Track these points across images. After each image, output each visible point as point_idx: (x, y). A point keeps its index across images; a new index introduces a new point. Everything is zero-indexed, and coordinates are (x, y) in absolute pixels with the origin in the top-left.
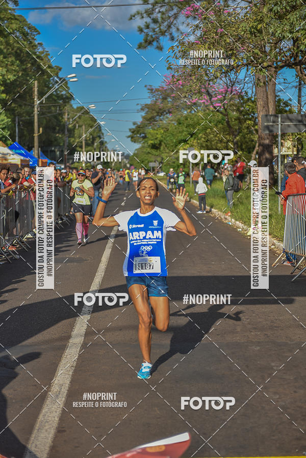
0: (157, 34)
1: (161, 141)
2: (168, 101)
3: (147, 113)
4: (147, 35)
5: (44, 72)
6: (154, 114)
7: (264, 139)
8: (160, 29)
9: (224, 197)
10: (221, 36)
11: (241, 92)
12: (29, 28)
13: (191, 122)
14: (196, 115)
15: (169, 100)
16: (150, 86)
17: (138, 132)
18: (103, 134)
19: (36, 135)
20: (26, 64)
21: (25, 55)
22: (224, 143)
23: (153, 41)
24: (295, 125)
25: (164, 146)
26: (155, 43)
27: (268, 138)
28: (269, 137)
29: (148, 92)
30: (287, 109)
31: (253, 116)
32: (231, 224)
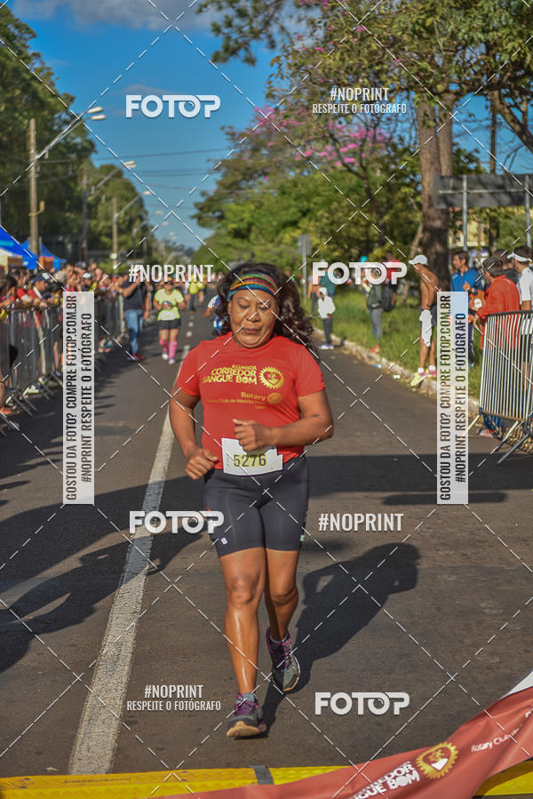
0: (245, 36)
1: (250, 225)
2: (262, 155)
3: (225, 175)
4: (228, 38)
5: (43, 105)
6: (237, 176)
7: (434, 220)
8: (252, 28)
9: (366, 320)
10: (362, 39)
11: (391, 138)
12: (17, 27)
13: (303, 191)
14: (312, 179)
15: (264, 152)
16: (231, 127)
17: (209, 209)
18: (146, 213)
19: (33, 214)
20: (13, 89)
21: (10, 74)
22: (362, 226)
23: (239, 48)
24: (492, 194)
25: (258, 232)
26: (242, 53)
27: (440, 218)
28: (441, 216)
29: (228, 139)
30: (472, 166)
31: (412, 180)
32: (380, 366)
